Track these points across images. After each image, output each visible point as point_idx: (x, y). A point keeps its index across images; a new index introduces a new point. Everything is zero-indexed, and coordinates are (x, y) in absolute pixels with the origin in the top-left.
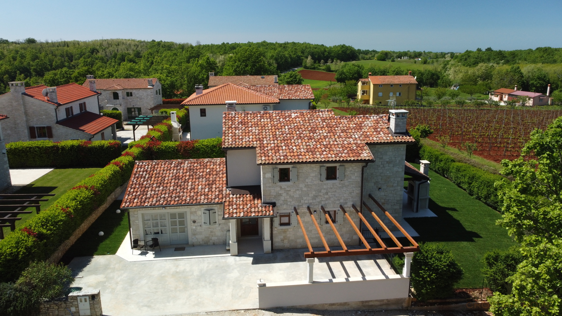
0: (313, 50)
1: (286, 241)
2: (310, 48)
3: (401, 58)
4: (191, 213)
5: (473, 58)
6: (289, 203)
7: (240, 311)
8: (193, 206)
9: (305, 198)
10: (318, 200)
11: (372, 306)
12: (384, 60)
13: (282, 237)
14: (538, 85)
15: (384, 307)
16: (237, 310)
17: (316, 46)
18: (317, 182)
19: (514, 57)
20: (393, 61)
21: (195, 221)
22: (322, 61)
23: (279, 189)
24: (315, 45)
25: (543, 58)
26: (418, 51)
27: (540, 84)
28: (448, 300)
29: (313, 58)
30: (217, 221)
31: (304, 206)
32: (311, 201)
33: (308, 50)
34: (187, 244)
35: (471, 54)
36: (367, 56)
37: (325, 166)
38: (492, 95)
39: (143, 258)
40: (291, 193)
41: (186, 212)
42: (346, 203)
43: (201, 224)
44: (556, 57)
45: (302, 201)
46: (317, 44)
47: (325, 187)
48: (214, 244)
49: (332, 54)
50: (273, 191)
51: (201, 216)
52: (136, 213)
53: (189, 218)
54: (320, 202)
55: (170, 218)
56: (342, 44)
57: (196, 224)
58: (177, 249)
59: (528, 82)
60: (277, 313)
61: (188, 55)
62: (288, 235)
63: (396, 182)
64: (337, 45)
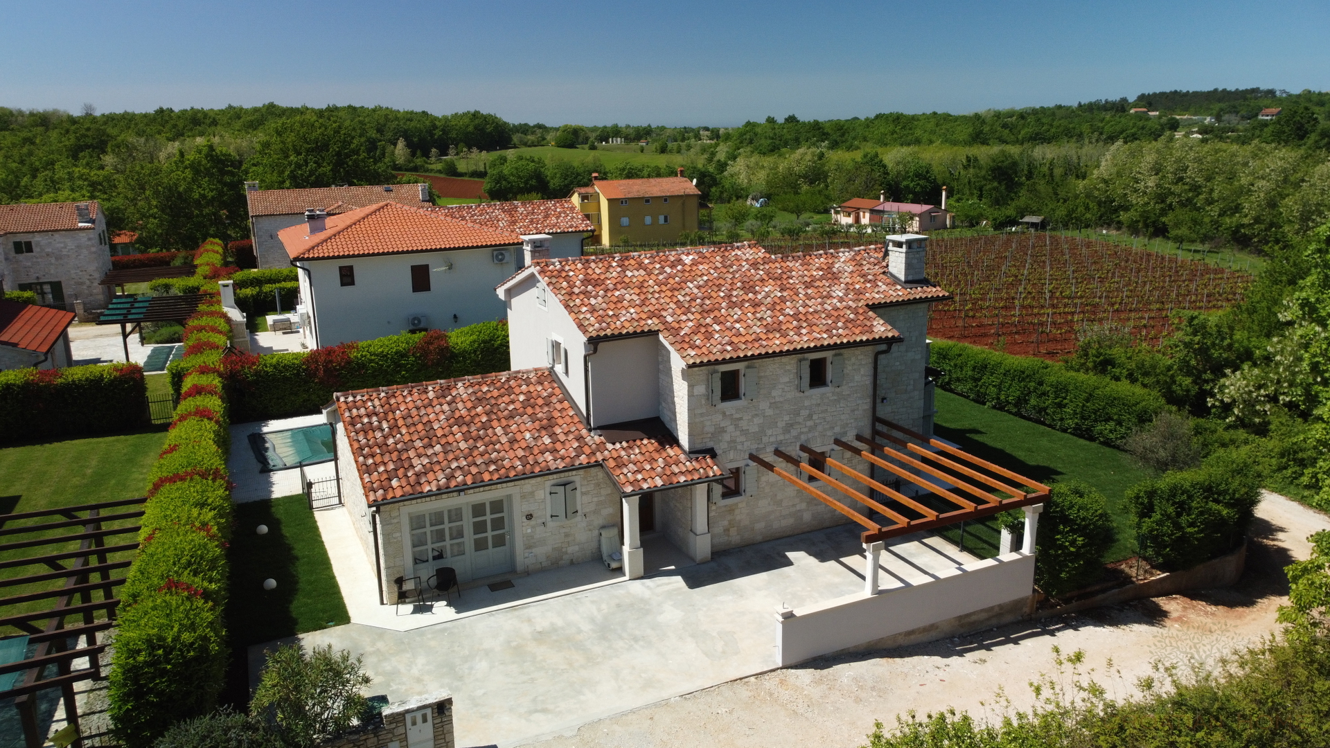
0: (405, 124)
1: (733, 532)
2: (397, 119)
3: (607, 142)
4: (523, 497)
5: (766, 138)
6: (739, 447)
7: (746, 680)
8: (527, 481)
9: (769, 432)
10: (794, 433)
11: (974, 623)
12: (571, 146)
13: (726, 523)
14: (918, 189)
15: (994, 621)
16: (741, 679)
17: (410, 116)
18: (793, 394)
19: (843, 135)
20: (593, 148)
21: (531, 515)
22: (434, 150)
23: (721, 417)
24: (407, 112)
25: (895, 136)
26: (636, 125)
27: (921, 187)
28: (1089, 590)
29: (409, 144)
30: (579, 508)
31: (768, 450)
32: (781, 437)
33: (393, 125)
34: (513, 571)
35: (759, 130)
36: (531, 138)
37: (807, 359)
38: (837, 213)
39: (424, 619)
40: (743, 424)
41: (509, 497)
42: (845, 433)
43: (544, 520)
44: (918, 133)
45: (765, 439)
46: (410, 110)
47: (807, 403)
48: (572, 563)
49: (453, 135)
50: (708, 423)
51: (544, 501)
52: (395, 513)
53: (519, 509)
54: (798, 437)
55: (471, 516)
56: (472, 110)
57: (533, 522)
58: (494, 587)
59: (897, 184)
60: (822, 668)
61: (70, 140)
62: (738, 518)
63: (912, 382)
64: (460, 112)
